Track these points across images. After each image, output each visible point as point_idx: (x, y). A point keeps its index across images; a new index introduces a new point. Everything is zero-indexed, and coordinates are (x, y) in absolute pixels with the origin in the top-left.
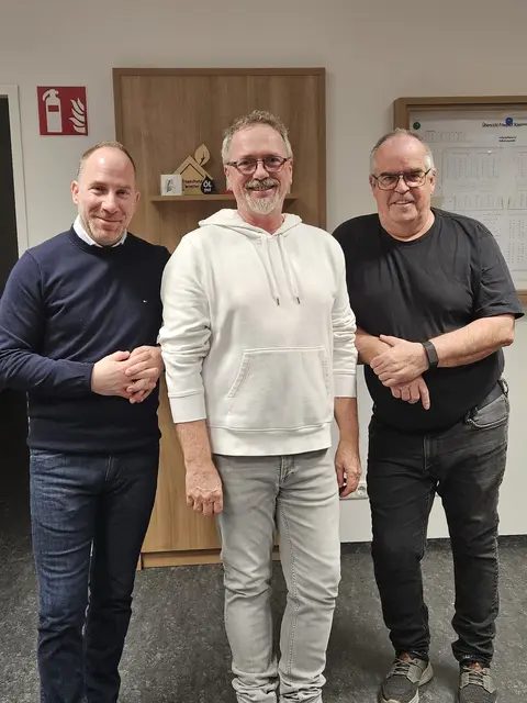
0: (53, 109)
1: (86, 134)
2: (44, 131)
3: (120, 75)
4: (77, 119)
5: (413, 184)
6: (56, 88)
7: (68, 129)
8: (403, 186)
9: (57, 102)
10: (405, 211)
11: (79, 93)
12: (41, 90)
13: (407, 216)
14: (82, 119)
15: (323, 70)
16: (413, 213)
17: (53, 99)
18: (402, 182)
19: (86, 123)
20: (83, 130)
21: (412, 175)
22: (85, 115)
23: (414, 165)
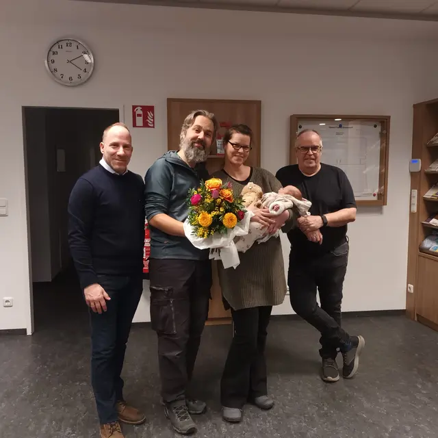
0: (139, 115)
1: (154, 127)
2: (134, 125)
3: (170, 101)
4: (150, 120)
5: (315, 152)
6: (141, 106)
7: (146, 125)
8: (311, 152)
9: (141, 112)
10: (311, 163)
11: (151, 109)
12: (134, 107)
13: (311, 165)
14: (152, 120)
15: (260, 101)
16: (314, 164)
17: (139, 111)
18: (310, 151)
19: (153, 123)
20: (152, 125)
21: (315, 148)
22: (153, 118)
23: (316, 144)
